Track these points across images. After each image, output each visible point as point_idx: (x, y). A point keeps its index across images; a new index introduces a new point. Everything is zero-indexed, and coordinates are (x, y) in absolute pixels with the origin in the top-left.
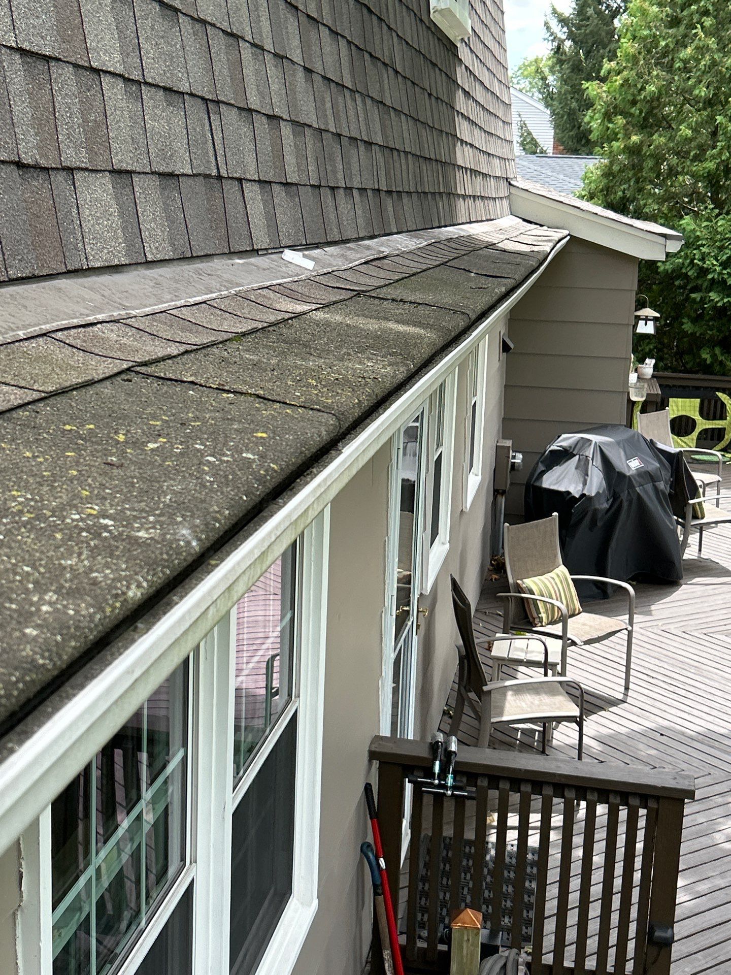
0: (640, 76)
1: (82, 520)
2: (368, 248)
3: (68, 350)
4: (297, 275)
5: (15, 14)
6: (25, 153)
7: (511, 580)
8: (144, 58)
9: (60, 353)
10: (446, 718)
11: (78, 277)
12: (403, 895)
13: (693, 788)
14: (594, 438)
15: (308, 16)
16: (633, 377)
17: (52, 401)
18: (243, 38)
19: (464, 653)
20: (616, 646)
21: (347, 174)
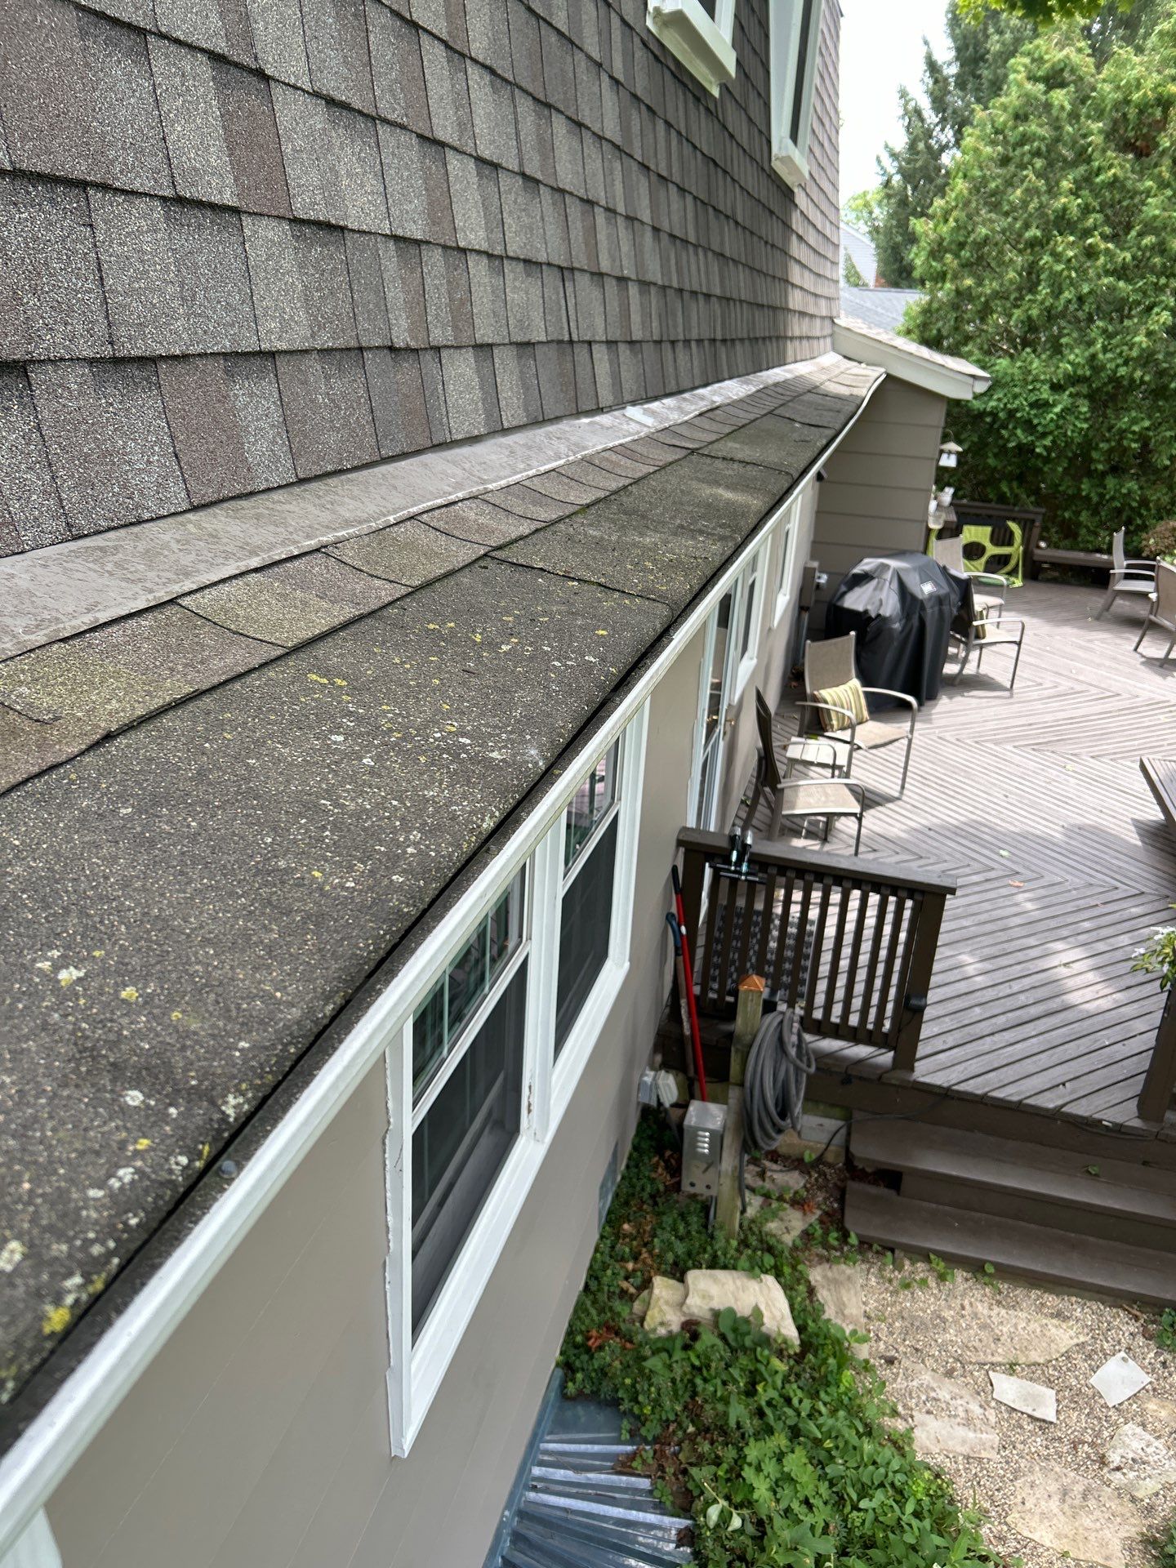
0: (970, 217)
1: (443, 738)
2: (702, 398)
3: (432, 534)
4: (638, 433)
5: (390, 201)
6: (397, 337)
7: (808, 690)
8: (507, 233)
9: (425, 538)
10: (743, 806)
11: (444, 450)
12: (700, 953)
13: (954, 886)
14: (894, 564)
15: (660, 176)
16: (933, 505)
17: (417, 596)
18: (598, 204)
19: (763, 754)
20: (897, 753)
21: (687, 327)
